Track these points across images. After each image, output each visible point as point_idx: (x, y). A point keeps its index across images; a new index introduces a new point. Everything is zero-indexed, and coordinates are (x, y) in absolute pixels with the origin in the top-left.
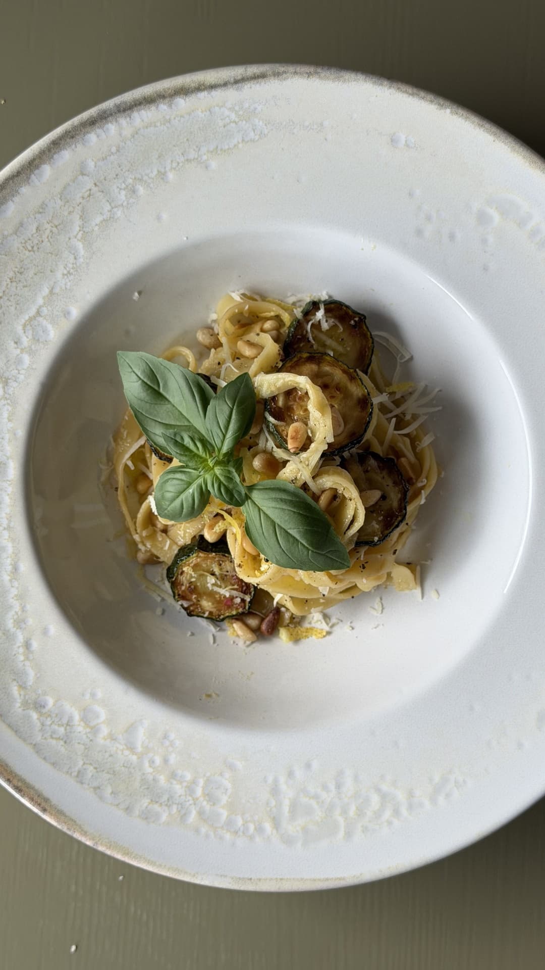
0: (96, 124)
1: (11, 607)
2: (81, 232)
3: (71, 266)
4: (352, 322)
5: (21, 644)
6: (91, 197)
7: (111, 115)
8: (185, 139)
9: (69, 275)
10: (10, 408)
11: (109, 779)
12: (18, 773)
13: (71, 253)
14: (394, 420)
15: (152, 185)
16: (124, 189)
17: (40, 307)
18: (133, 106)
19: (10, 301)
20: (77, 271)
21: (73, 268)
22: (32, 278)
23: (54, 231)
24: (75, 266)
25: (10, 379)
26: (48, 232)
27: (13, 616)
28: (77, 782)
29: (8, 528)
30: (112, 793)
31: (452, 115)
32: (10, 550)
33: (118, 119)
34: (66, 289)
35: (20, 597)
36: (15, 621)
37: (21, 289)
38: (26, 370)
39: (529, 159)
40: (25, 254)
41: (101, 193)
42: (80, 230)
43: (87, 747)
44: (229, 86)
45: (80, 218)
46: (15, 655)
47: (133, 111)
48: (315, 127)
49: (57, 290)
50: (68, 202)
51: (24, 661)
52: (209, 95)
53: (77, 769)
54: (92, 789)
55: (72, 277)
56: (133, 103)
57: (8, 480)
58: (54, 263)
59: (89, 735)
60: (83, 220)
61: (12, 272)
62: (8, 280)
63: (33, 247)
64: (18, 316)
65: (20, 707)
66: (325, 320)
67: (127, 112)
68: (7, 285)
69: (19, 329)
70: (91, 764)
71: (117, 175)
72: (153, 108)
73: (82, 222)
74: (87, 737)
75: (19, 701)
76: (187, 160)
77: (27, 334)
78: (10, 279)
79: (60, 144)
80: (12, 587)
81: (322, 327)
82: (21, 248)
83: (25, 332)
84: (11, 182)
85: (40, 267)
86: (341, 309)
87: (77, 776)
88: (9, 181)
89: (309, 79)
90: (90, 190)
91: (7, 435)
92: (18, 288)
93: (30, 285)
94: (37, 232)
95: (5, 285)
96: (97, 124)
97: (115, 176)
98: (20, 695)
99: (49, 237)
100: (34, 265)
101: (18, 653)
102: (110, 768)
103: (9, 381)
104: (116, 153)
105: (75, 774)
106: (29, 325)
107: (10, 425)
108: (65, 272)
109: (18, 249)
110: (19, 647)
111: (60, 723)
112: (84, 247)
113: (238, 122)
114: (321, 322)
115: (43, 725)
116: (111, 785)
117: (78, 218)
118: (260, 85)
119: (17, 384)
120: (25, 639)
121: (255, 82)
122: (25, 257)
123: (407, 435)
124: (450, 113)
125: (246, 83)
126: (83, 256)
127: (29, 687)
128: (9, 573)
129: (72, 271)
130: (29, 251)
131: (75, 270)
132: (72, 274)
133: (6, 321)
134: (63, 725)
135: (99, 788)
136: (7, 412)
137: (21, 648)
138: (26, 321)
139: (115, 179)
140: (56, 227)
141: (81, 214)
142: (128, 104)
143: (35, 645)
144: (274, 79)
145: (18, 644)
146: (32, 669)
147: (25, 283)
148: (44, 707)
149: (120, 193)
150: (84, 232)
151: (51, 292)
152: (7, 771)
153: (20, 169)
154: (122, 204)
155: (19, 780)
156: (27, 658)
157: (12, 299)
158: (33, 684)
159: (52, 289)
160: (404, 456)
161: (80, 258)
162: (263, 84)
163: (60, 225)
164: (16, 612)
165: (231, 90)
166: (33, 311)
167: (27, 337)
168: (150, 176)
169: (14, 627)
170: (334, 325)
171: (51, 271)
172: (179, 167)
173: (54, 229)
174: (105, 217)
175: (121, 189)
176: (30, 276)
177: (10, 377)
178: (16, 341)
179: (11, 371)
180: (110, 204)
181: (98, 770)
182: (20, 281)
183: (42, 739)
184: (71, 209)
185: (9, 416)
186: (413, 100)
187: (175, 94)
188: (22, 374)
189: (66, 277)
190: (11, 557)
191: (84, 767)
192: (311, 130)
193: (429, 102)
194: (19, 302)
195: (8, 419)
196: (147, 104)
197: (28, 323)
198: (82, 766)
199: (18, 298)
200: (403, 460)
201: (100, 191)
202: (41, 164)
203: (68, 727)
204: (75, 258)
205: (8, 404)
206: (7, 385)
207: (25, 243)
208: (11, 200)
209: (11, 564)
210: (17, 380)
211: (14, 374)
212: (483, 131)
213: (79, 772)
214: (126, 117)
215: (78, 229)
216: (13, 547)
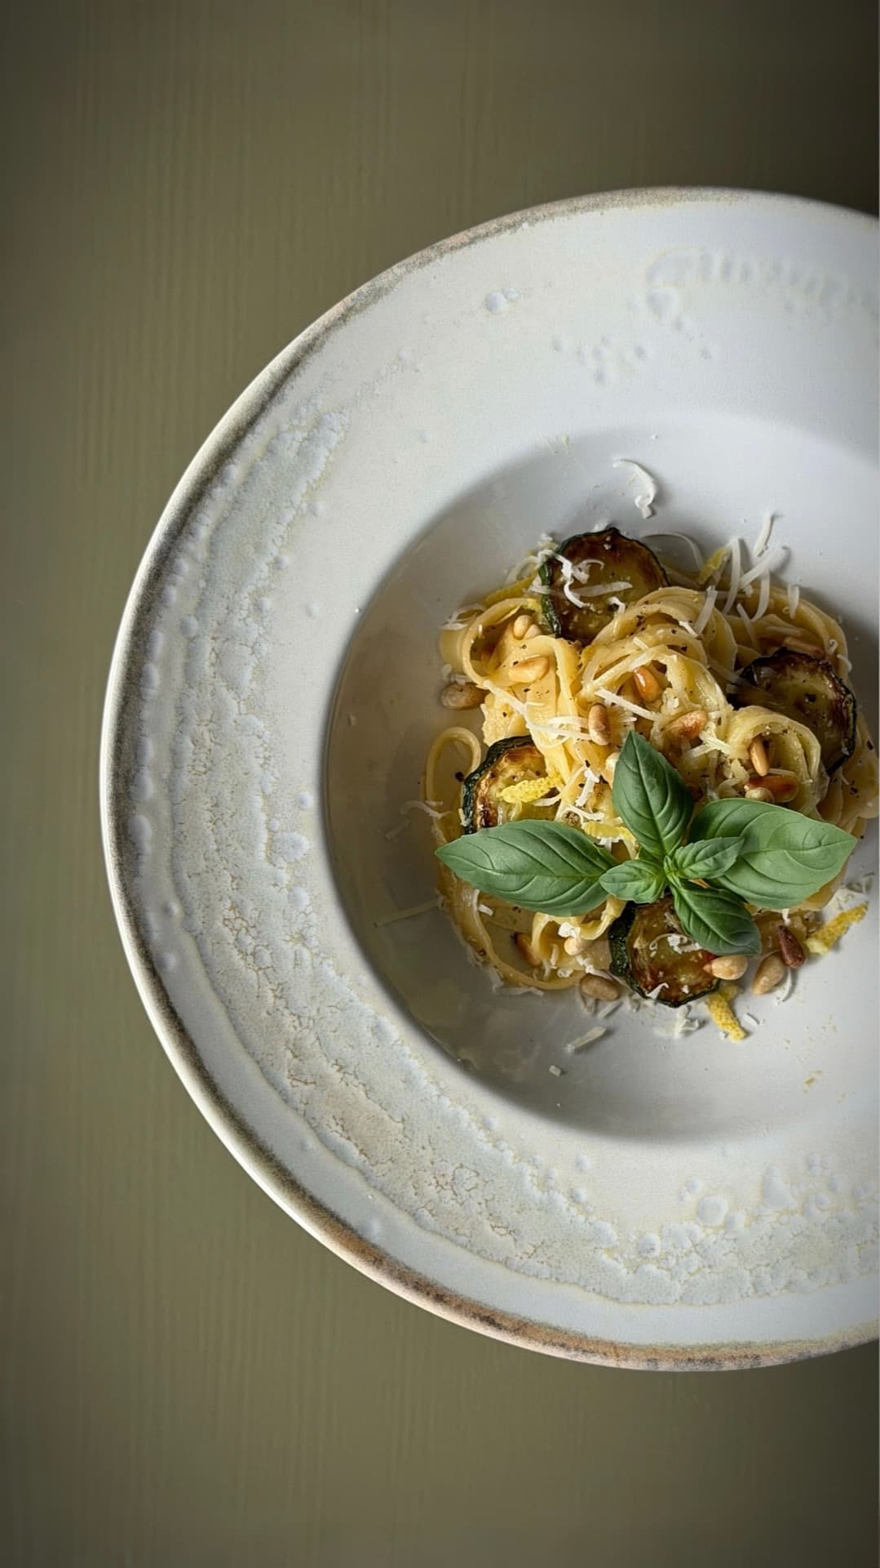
0: (161, 574)
1: (521, 1174)
2: (242, 702)
3: (262, 749)
4: (607, 547)
5: (567, 1205)
6: (220, 655)
7: (170, 549)
8: (268, 505)
9: (267, 761)
10: (331, 962)
11: (793, 1264)
12: (692, 1344)
13: (248, 735)
14: (739, 606)
15: (273, 586)
16: (248, 616)
17: (267, 823)
18: (184, 519)
19: (230, 845)
20: (272, 749)
21: (266, 750)
22: (232, 799)
23: (212, 728)
24: (265, 745)
25: (302, 931)
26: (207, 735)
27: (532, 1181)
28: (761, 1297)
29: (442, 1092)
30: (810, 1275)
31: (533, 226)
32: (465, 1115)
33: (180, 547)
34: (277, 778)
35: (521, 1156)
36: (538, 1186)
37: (231, 822)
38: (310, 905)
39: (656, 200)
40: (203, 781)
41: (226, 644)
42: (239, 703)
43: (736, 1251)
44: (268, 406)
45: (228, 690)
46: (571, 1221)
47: (189, 524)
48: (395, 367)
49: (269, 789)
50: (200, 684)
51: (587, 1219)
52: (255, 435)
53: (749, 1285)
54: (784, 1291)
55: (273, 761)
56: (182, 516)
57: (396, 1041)
58: (241, 762)
59: (727, 1236)
60: (232, 689)
61: (206, 812)
62: (209, 824)
63: (205, 766)
64: (252, 854)
65: (628, 1273)
66: (577, 570)
67: (184, 531)
68: (213, 830)
69: (266, 866)
70: (758, 1266)
71: (228, 608)
72: (207, 501)
73: (233, 693)
74: (727, 1240)
75: (621, 1266)
76: (289, 525)
77: (278, 865)
78: (211, 822)
79: (142, 629)
80: (502, 1151)
81: (581, 581)
82: (194, 777)
83: (275, 865)
84: (125, 716)
85: (231, 782)
86: (582, 543)
87: (756, 1291)
88: (123, 718)
89: (347, 323)
90: (213, 649)
91: (352, 993)
92: (228, 824)
93: (236, 809)
94: (195, 745)
95: (211, 832)
96: (164, 572)
97: (226, 611)
98: (616, 1259)
99: (213, 739)
100: (223, 783)
101: (573, 1217)
102: (783, 1251)
103: (303, 933)
104: (207, 585)
105: (752, 1290)
106: (273, 854)
107: (347, 979)
108: (261, 761)
109: (192, 781)
110: (568, 1209)
111: (685, 1251)
112: (257, 717)
113: (309, 435)
114: (576, 576)
115: (669, 1269)
116: (801, 1268)
117: (226, 691)
118: (301, 376)
119: (315, 929)
120: (567, 1195)
121: (292, 376)
122: (206, 784)
123: (767, 612)
124: (529, 225)
125: (284, 386)
126: (265, 727)
127: (618, 1243)
128: (485, 1139)
129: (267, 754)
130: (205, 773)
131: (269, 749)
132: (270, 756)
133: (245, 871)
134: (691, 1252)
135: (790, 1283)
136: (331, 968)
137: (571, 1208)
138: (266, 852)
139: (228, 614)
140: (211, 721)
141: (225, 684)
142: (179, 521)
143: (584, 1194)
144: (310, 356)
145: (565, 1207)
146: (603, 1221)
147: (229, 812)
148: (653, 1249)
149: (247, 625)
150: (244, 700)
151: (265, 797)
152: (677, 1352)
153: (124, 694)
154: (259, 634)
155: (700, 1351)
156: (587, 1214)
157: (231, 842)
158: (619, 1236)
159: (263, 793)
160: (785, 636)
161: (263, 732)
162: (302, 372)
163: (212, 716)
164: (531, 1175)
165: (274, 408)
166: (264, 837)
167: (282, 868)
168: (263, 577)
169: (543, 1192)
170: (591, 568)
171: (246, 774)
172: (286, 540)
173: (212, 726)
174: (252, 664)
175: (244, 619)
176: (229, 799)
177: (301, 928)
178: (273, 882)
179: (296, 920)
180: (246, 645)
181: (772, 1264)
182: (222, 814)
183: (681, 1285)
184: (210, 688)
185: (336, 971)
186: (477, 246)
187: (218, 466)
188: (310, 913)
189: (266, 766)
190: (473, 1120)
191: (754, 1273)
192: (394, 375)
193: (496, 234)
194: (241, 838)
195: (338, 975)
196: (197, 503)
197: (269, 852)
198: (751, 1276)
199: (236, 834)
200: (788, 641)
201: (224, 642)
202: (140, 668)
203: (698, 1248)
204: (259, 737)
205: (324, 958)
206: (305, 939)
207: (193, 769)
208: (141, 735)
209: (480, 1128)
210: (310, 923)
211: (302, 921)
212: (581, 213)
213: (754, 1285)
214: (187, 538)
215: (235, 702)
216: (465, 1107)
